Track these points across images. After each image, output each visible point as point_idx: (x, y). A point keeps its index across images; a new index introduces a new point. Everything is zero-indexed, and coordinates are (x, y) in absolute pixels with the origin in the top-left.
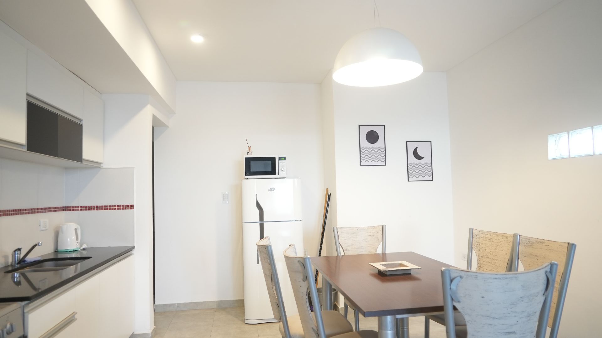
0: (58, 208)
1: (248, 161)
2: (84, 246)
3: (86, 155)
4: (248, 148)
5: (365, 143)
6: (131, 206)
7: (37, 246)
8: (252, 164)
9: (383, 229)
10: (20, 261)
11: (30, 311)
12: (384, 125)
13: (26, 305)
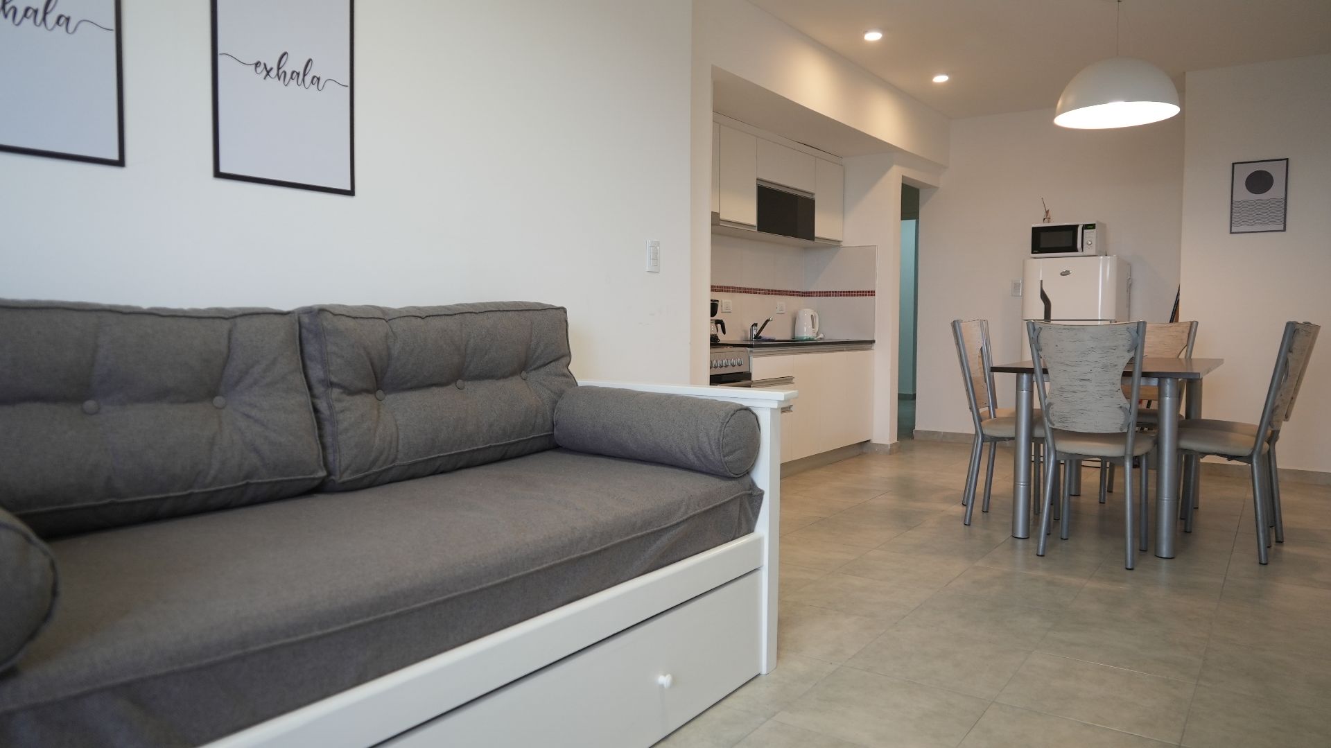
0: (796, 292)
1: (1037, 232)
2: (821, 336)
3: (819, 231)
4: (1044, 213)
5: (1243, 194)
6: (872, 292)
7: (767, 324)
8: (1043, 235)
9: (1193, 326)
10: (757, 337)
11: (754, 356)
12: (1287, 160)
13: (751, 351)
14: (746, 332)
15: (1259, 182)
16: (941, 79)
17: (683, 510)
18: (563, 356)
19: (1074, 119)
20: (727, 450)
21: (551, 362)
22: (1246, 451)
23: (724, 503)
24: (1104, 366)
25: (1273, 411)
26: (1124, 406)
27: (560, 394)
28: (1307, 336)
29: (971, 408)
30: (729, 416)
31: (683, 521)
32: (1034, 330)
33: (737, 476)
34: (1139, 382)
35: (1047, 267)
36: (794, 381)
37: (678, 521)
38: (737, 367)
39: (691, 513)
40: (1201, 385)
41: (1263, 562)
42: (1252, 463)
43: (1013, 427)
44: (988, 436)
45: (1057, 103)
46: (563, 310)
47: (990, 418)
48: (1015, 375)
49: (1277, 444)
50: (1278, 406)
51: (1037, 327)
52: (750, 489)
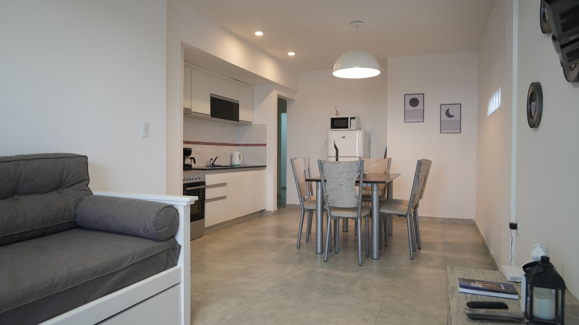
0: (233, 144)
1: (333, 120)
2: (243, 164)
3: (241, 118)
4: (336, 112)
5: (408, 107)
6: (265, 144)
7: (217, 158)
8: (335, 121)
9: (390, 160)
10: (212, 164)
11: (207, 174)
12: (423, 94)
13: (205, 172)
14: (207, 162)
15: (414, 102)
16: (291, 54)
17: (129, 260)
18: (84, 180)
19: (341, 73)
20: (158, 227)
21: (76, 184)
22: (404, 213)
23: (157, 254)
24: (348, 179)
25: (414, 196)
26: (356, 196)
27: (80, 200)
28: (425, 165)
29: (299, 197)
30: (160, 211)
31: (130, 266)
32: (321, 163)
33: (165, 240)
34: (362, 185)
35: (337, 134)
36: (227, 185)
37: (126, 266)
38: (198, 179)
39: (134, 261)
40: (392, 185)
41: (412, 258)
42: (407, 218)
43: (315, 205)
44: (306, 209)
45: (334, 67)
46: (86, 157)
47: (308, 200)
48: (316, 182)
49: (418, 209)
50: (416, 194)
51: (322, 162)
52: (174, 245)
